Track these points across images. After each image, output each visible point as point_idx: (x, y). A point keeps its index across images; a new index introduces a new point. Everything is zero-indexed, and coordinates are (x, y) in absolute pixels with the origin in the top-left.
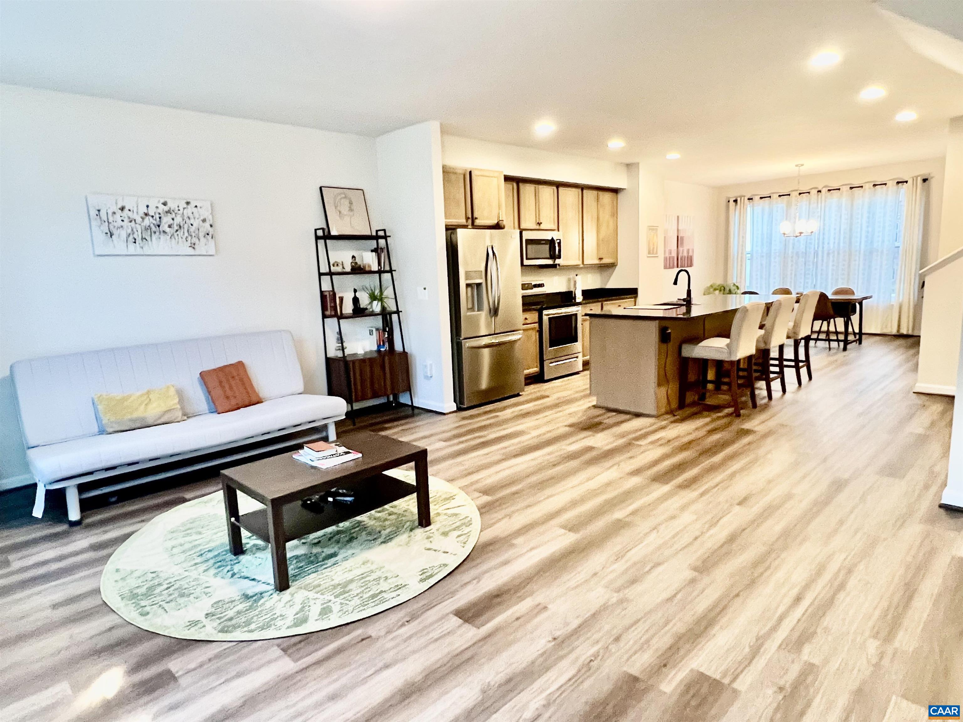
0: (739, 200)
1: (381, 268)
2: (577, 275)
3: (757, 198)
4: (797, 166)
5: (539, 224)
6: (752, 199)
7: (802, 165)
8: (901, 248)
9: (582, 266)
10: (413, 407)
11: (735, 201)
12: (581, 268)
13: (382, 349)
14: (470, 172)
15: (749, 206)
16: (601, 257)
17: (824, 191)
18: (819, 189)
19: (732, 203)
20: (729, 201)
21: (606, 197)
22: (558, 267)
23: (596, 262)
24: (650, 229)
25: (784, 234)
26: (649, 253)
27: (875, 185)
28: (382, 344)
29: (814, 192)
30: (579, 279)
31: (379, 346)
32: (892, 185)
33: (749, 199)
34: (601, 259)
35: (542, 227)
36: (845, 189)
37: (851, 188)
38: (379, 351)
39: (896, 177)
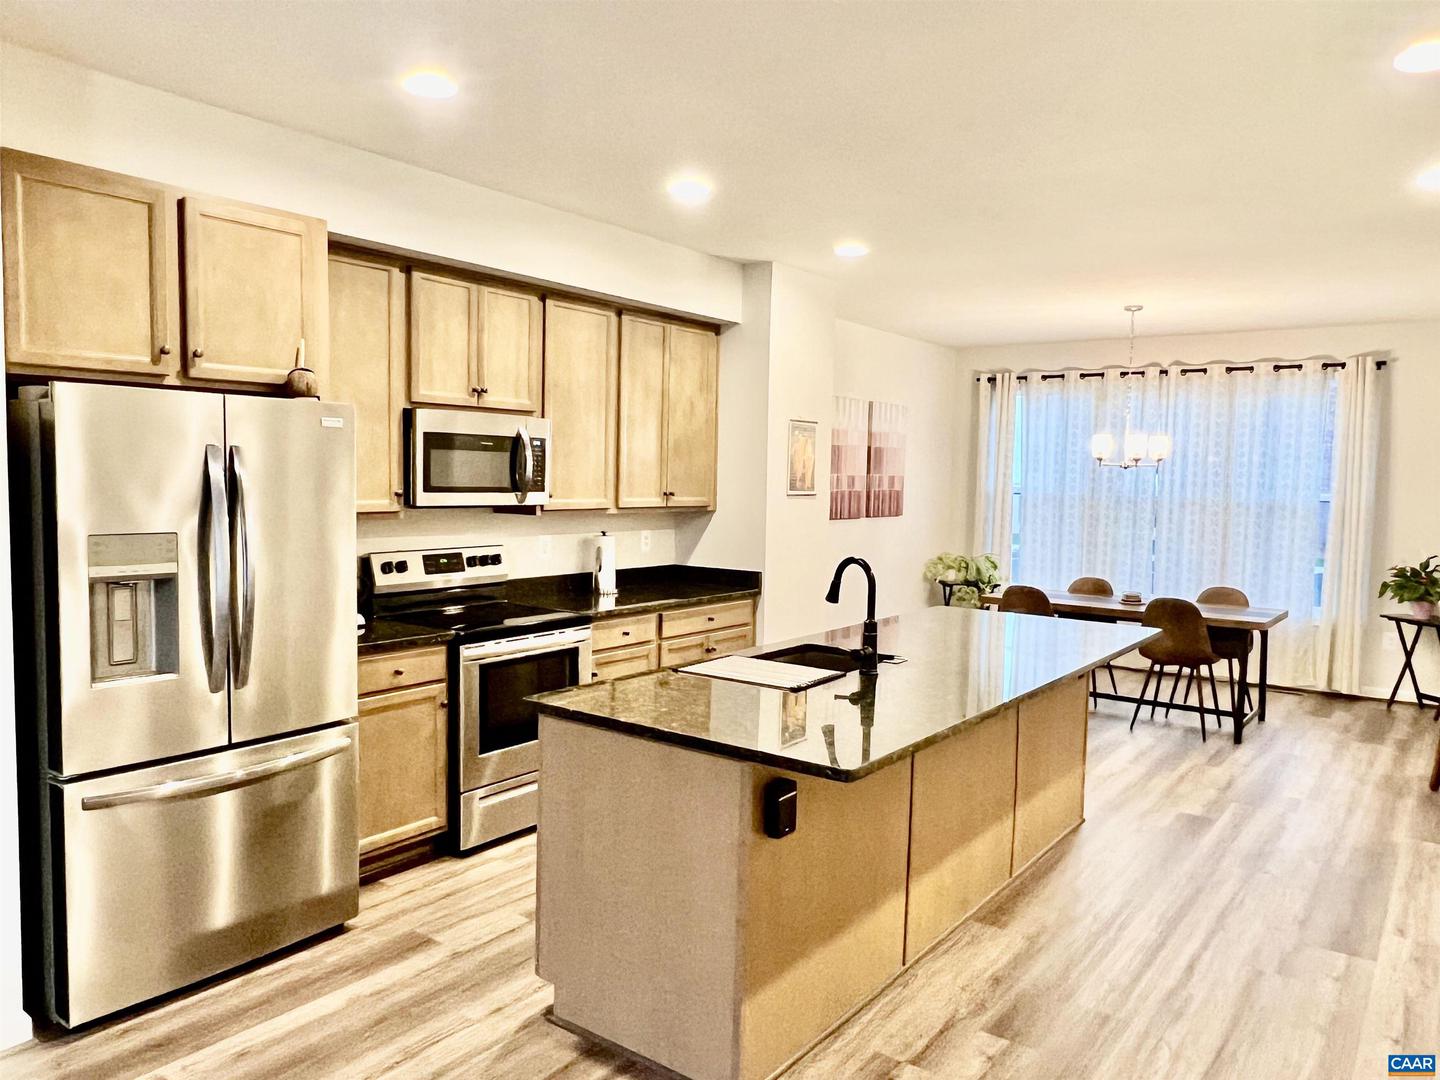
0: (999, 377)
2: (602, 534)
3: (1035, 377)
4: (1127, 309)
5: (480, 393)
6: (1025, 378)
7: (1140, 308)
8: (1333, 505)
9: (613, 511)
11: (992, 380)
12: (613, 515)
14: (180, 201)
15: (1018, 393)
16: (668, 490)
17: (1174, 371)
18: (1165, 366)
19: (984, 383)
20: (978, 380)
22: (539, 512)
23: (657, 501)
24: (795, 428)
25: (1100, 460)
26: (792, 487)
27: (1277, 368)
29: (1153, 373)
30: (608, 545)
32: (1312, 368)
33: (1019, 378)
34: (668, 495)
35: (489, 400)
36: (1217, 371)
37: (1229, 370)
39: (1321, 353)
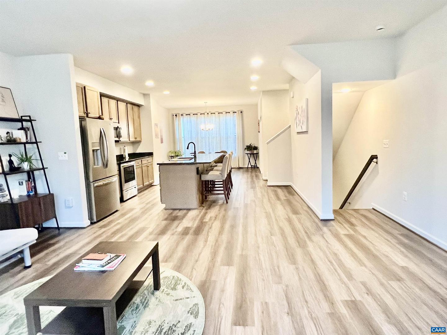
0: (177, 115)
1: (28, 140)
2: (125, 146)
3: (184, 115)
4: (205, 103)
5: (111, 119)
7: (207, 103)
8: (236, 136)
9: (128, 142)
10: (58, 228)
11: (176, 115)
13: (31, 194)
14: (85, 87)
15: (181, 117)
16: (136, 137)
17: (210, 113)
18: (208, 113)
19: (175, 116)
20: (173, 115)
21: (136, 108)
22: (120, 142)
23: (134, 140)
24: (155, 125)
25: (203, 130)
26: (156, 136)
27: (226, 113)
28: (30, 190)
29: (206, 114)
30: (126, 148)
31: (28, 192)
32: (231, 113)
33: (181, 115)
36: (217, 113)
37: (219, 113)
38: (29, 196)
39: (232, 110)
